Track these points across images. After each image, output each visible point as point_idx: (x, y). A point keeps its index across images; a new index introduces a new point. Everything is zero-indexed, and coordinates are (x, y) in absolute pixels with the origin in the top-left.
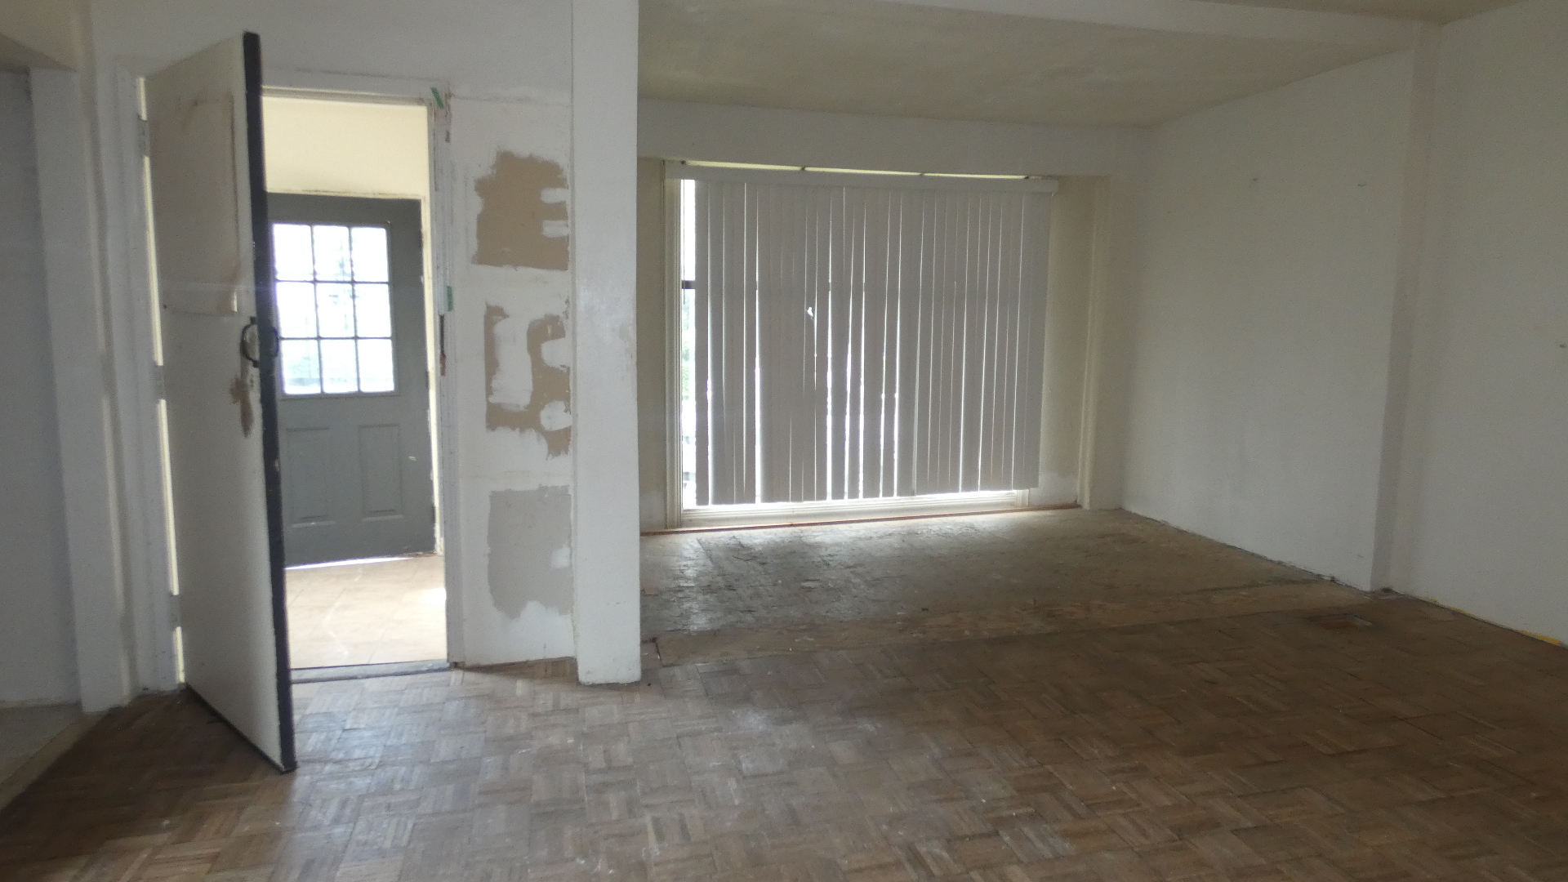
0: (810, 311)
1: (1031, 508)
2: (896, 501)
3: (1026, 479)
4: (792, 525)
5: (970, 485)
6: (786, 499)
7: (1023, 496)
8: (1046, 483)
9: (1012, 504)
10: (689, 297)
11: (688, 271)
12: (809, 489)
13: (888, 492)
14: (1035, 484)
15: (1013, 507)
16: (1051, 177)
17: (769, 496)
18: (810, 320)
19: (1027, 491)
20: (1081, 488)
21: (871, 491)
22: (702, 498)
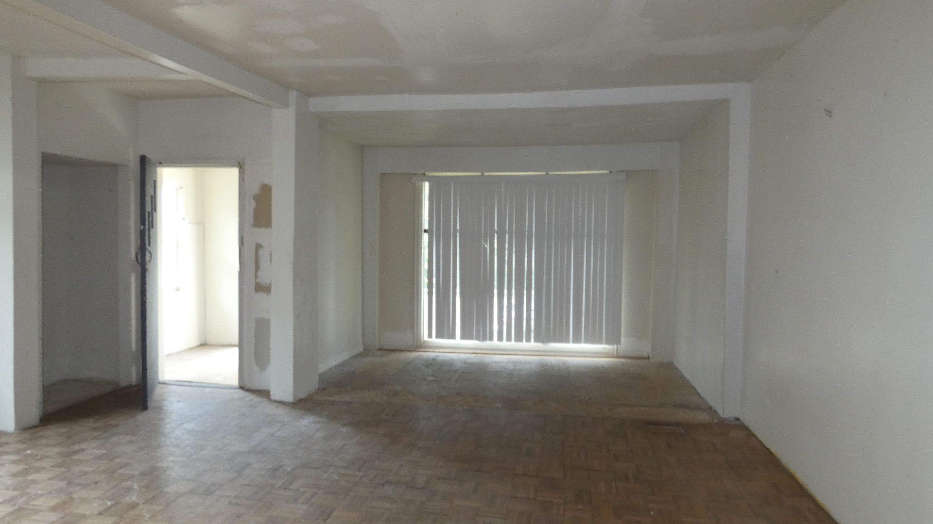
0: (485, 243)
1: (618, 357)
2: (534, 345)
3: (613, 338)
4: (475, 353)
5: (577, 340)
6: (472, 339)
7: (613, 350)
8: (626, 343)
9: (606, 354)
10: (425, 237)
11: (426, 226)
12: (484, 334)
13: (529, 340)
14: (618, 342)
15: (607, 355)
16: (622, 172)
17: (463, 337)
18: (485, 249)
19: (615, 346)
20: (645, 348)
21: (519, 339)
22: (430, 336)
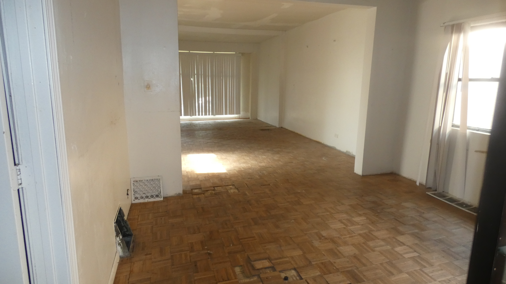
0: (192, 79)
1: (239, 118)
2: (211, 116)
3: (238, 113)
5: (226, 114)
6: (188, 115)
7: (238, 116)
8: (242, 114)
9: (235, 118)
12: (193, 114)
13: (209, 115)
14: (240, 114)
15: (236, 118)
16: (240, 53)
17: (185, 115)
18: (192, 81)
20: (249, 115)
21: (206, 114)
